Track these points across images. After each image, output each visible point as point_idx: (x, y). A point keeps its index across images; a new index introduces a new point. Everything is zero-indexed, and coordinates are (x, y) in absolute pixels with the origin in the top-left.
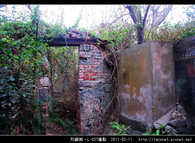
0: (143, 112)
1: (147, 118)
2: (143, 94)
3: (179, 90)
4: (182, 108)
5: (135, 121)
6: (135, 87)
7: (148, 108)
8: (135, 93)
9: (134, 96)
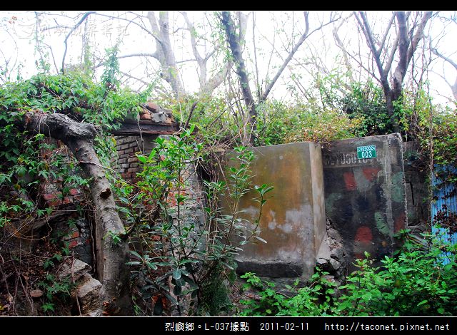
0: (293, 248)
1: (302, 255)
2: (293, 220)
3: (331, 209)
4: (336, 232)
5: (280, 264)
6: (274, 211)
7: (305, 239)
8: (274, 220)
9: (272, 226)
